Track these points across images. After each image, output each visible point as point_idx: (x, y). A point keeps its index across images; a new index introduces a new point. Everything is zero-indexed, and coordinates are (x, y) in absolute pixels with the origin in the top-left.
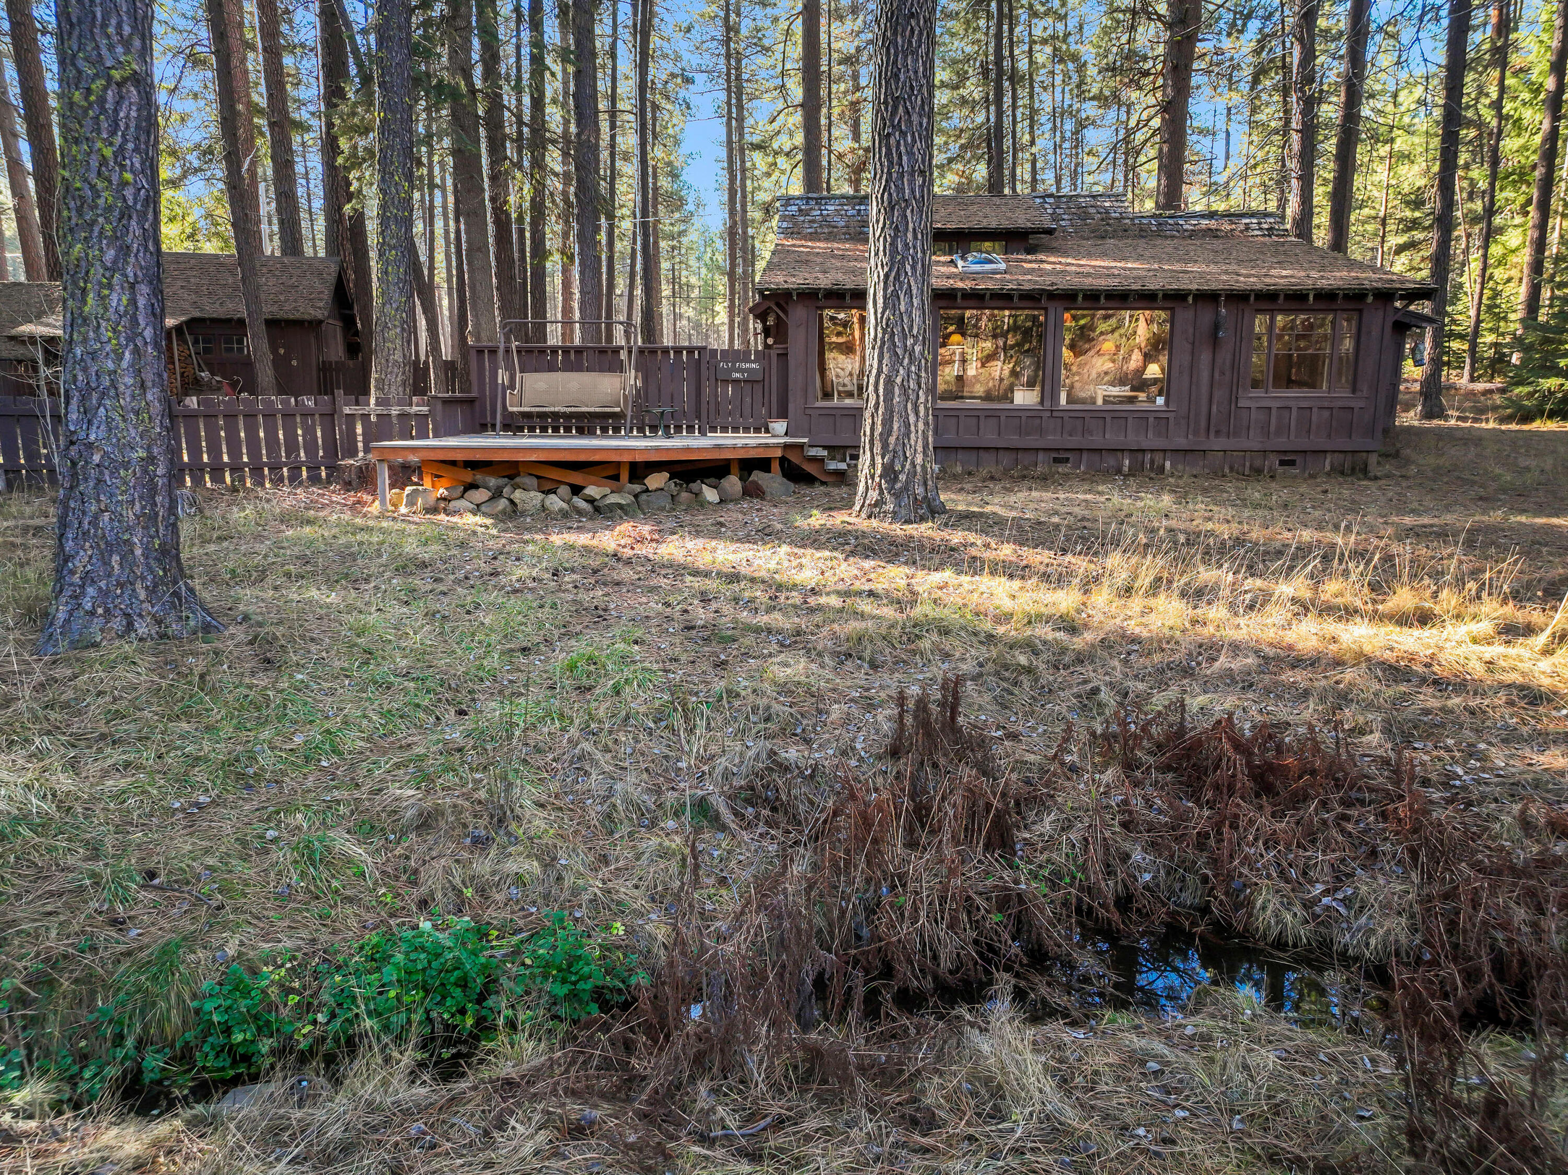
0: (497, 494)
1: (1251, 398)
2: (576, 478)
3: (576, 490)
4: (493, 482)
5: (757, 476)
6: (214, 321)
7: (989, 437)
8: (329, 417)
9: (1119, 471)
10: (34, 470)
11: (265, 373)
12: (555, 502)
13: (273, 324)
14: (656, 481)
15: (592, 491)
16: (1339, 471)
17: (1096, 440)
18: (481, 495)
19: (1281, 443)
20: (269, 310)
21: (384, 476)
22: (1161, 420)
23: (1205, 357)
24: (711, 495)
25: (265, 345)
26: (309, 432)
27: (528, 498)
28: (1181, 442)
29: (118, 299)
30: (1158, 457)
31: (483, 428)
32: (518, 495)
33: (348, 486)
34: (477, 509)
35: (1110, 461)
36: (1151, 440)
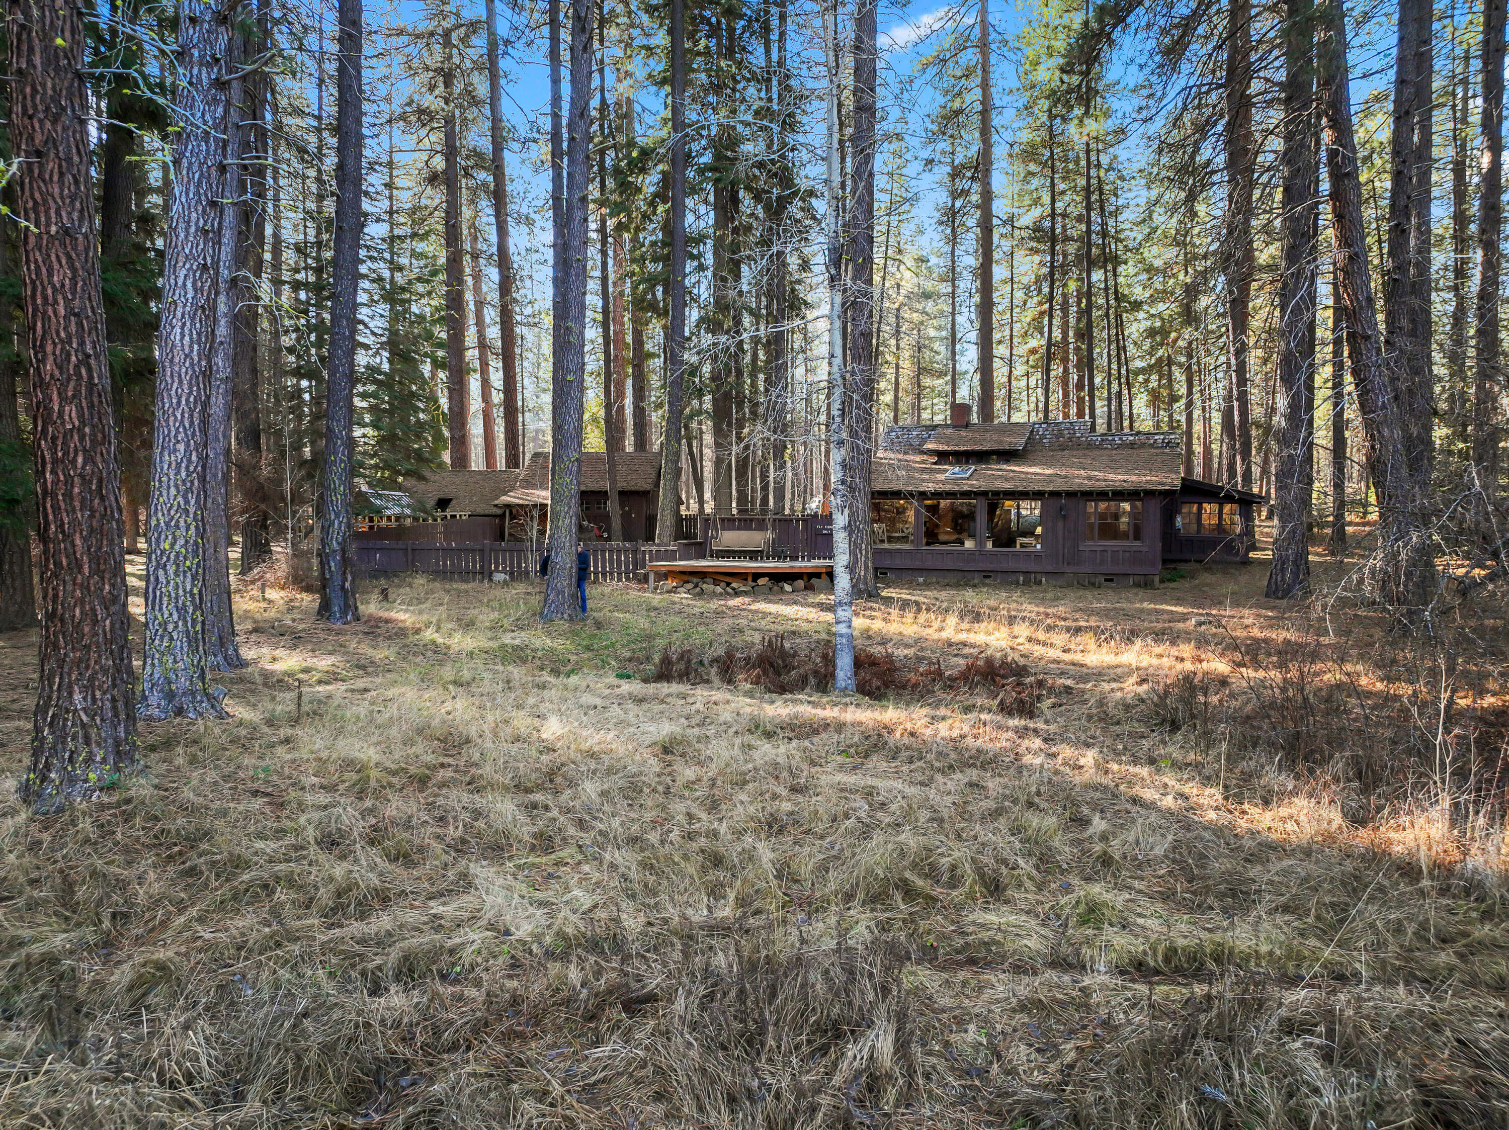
0: (696, 586)
1: (1087, 545)
2: (729, 579)
3: (728, 584)
4: (695, 580)
5: (814, 581)
6: (593, 492)
7: (949, 564)
8: (635, 551)
9: (1018, 583)
10: (520, 574)
11: (616, 523)
12: (719, 589)
13: (622, 493)
14: (761, 581)
15: (734, 585)
16: (1137, 585)
17: (1004, 566)
18: (690, 586)
19: (1104, 569)
20: (621, 485)
21: (652, 577)
22: (1037, 556)
23: (1060, 524)
24: (788, 588)
25: (617, 507)
26: (626, 557)
27: (708, 587)
28: (1049, 568)
29: (567, 521)
30: (1039, 576)
31: (703, 557)
32: (704, 586)
33: (639, 581)
34: (688, 592)
35: (1013, 577)
36: (1032, 567)
